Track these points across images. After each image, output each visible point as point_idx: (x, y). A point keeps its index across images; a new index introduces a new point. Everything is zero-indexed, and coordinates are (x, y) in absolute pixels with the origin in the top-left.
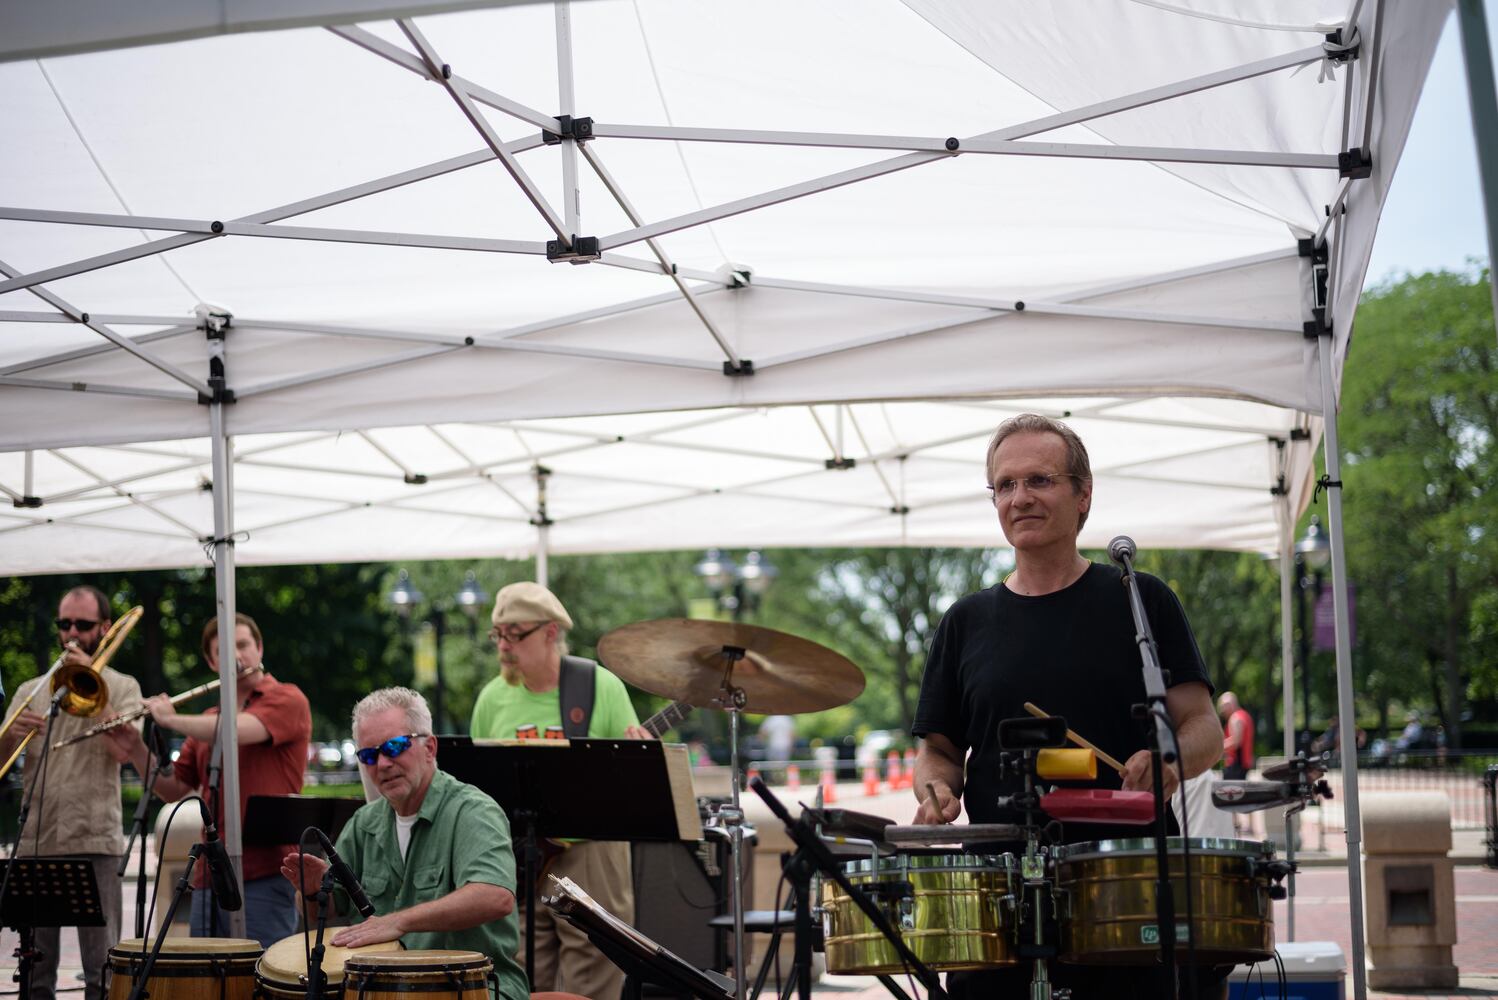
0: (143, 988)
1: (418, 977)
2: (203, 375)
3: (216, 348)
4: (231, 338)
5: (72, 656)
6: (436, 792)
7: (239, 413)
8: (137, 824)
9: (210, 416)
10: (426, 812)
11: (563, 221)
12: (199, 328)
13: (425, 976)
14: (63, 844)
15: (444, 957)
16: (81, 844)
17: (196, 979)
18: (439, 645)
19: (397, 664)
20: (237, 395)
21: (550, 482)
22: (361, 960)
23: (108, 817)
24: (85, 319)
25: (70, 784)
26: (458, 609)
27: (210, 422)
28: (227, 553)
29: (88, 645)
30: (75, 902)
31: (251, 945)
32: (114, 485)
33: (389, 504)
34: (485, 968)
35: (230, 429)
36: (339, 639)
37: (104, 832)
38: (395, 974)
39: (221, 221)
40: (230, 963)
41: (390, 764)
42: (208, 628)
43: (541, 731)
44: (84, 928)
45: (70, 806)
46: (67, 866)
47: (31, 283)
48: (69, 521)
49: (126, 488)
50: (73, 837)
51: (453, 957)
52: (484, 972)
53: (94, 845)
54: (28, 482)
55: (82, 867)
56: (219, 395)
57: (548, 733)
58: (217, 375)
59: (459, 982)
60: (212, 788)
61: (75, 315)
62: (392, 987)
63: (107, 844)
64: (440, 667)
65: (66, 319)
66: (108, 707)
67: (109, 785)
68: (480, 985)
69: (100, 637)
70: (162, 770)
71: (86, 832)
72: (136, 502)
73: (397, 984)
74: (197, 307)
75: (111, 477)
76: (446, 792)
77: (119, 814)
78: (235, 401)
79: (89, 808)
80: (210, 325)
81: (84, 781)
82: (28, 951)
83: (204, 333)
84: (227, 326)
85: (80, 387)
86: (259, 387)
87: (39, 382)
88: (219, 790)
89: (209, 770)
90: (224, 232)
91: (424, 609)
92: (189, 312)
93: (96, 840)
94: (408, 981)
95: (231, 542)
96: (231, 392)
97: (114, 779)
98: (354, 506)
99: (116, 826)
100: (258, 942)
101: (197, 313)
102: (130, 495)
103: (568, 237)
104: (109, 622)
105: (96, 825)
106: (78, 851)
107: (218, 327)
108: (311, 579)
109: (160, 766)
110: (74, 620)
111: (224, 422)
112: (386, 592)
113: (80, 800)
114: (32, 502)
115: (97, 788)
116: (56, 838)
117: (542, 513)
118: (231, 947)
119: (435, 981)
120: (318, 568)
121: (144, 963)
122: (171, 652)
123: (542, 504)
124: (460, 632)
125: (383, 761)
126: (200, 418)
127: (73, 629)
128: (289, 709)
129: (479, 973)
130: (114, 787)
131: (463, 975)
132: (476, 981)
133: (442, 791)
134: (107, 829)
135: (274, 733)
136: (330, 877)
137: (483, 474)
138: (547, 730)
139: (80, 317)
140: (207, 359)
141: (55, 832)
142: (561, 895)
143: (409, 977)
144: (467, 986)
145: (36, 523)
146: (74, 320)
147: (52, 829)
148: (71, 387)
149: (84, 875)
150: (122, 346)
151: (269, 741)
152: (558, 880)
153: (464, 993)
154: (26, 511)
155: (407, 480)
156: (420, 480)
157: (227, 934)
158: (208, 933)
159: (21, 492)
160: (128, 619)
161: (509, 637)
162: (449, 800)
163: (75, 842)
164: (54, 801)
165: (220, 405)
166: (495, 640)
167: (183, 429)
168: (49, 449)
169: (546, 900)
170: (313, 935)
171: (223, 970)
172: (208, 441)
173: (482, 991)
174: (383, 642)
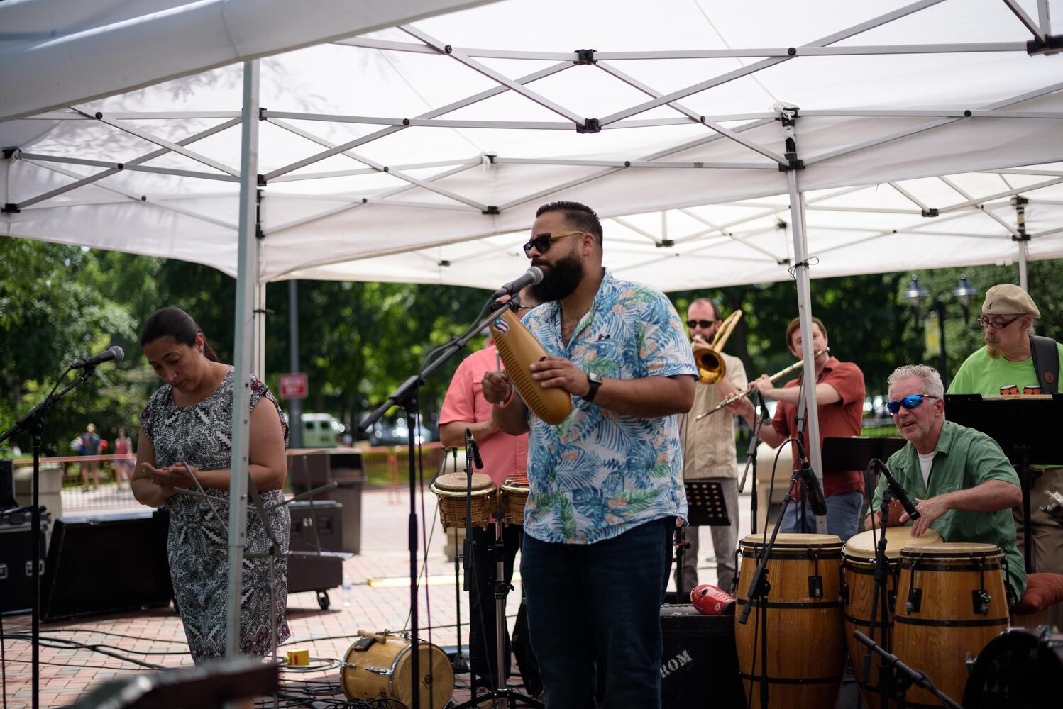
0: (764, 567)
1: (951, 561)
2: (781, 151)
3: (789, 132)
4: (799, 124)
5: (698, 344)
6: (947, 434)
7: (807, 175)
8: (750, 457)
9: (788, 179)
10: (942, 447)
11: (1038, 25)
12: (777, 119)
13: (956, 561)
14: (699, 471)
15: (970, 548)
16: (711, 471)
17: (799, 561)
18: (942, 327)
19: (911, 340)
20: (805, 163)
21: (1027, 208)
22: (912, 549)
23: (727, 452)
24: (702, 120)
25: (702, 431)
26: (954, 300)
27: (788, 183)
28: (804, 272)
29: (708, 338)
30: (710, 510)
31: (834, 539)
32: (721, 229)
33: (910, 231)
34: (999, 556)
35: (802, 187)
36: (869, 325)
37: (726, 462)
38: (936, 559)
39: (794, 47)
40: (820, 550)
41: (907, 413)
42: (790, 325)
43: (1021, 389)
44: (714, 527)
45: (702, 446)
46: (704, 486)
47: (669, 101)
48: (690, 254)
49: (728, 230)
50: (705, 466)
51: (976, 548)
52: (998, 558)
53: (718, 472)
54: (664, 231)
55: (714, 487)
56: (793, 164)
57: (1026, 390)
58: (791, 151)
59: (981, 565)
60: (799, 433)
61: (695, 117)
62: (934, 568)
63: (728, 470)
64: (943, 342)
65: (690, 121)
66: (725, 377)
67: (726, 431)
68: (995, 567)
69: (715, 332)
70: (764, 420)
71: (713, 463)
72: (735, 239)
73: (937, 566)
74: (774, 105)
75: (719, 224)
76: (953, 434)
77: (734, 451)
78: (804, 167)
79: (715, 446)
80: (785, 116)
81: (711, 428)
82: (681, 542)
83: (781, 122)
84: (796, 116)
85: (699, 165)
86: (820, 156)
87: (671, 163)
88: (804, 434)
89: (796, 421)
90: (797, 54)
91: (929, 301)
92: (769, 109)
93: (720, 468)
94: (945, 564)
95: (806, 265)
96: (801, 161)
97: (730, 426)
98: (885, 233)
99: (732, 459)
100: (838, 537)
101: (775, 109)
102: (731, 234)
103: (1042, 36)
104: (720, 321)
105: (720, 458)
106: (708, 475)
107: (790, 118)
108: (849, 284)
109: (763, 418)
110: (698, 321)
111: (797, 182)
112: (902, 291)
113: (709, 441)
114: (668, 243)
115: (719, 433)
116: (694, 468)
117: (1022, 231)
118: (820, 540)
119: (963, 564)
120: (855, 278)
121: (764, 551)
122: (753, 338)
123: (1022, 225)
124: (957, 317)
125: (902, 411)
126: (781, 181)
127: (698, 327)
128: (851, 378)
129: (995, 559)
130: (730, 432)
131: (983, 561)
132: (992, 565)
133: (950, 433)
134: (727, 461)
135: (843, 396)
136: (889, 493)
137: (978, 206)
138: (1025, 388)
139: (699, 119)
140: (784, 140)
141: (693, 463)
142: (1054, 504)
143: (946, 561)
144: (986, 568)
145: (669, 256)
146: (696, 121)
147: (690, 462)
148: (693, 166)
149: (715, 492)
150: (726, 135)
151: (841, 401)
152: (1051, 494)
153: (985, 573)
154: (664, 249)
155: (924, 214)
156: (933, 213)
157: (815, 532)
158: (800, 530)
159: (660, 238)
160: (732, 320)
161: (994, 324)
162: (957, 439)
163: (706, 469)
164: (692, 441)
165: (794, 171)
166: (984, 324)
167: (770, 189)
168: (679, 208)
169: (1043, 508)
170: (878, 532)
171: (816, 555)
172: (787, 196)
173: (997, 571)
174: (901, 326)
